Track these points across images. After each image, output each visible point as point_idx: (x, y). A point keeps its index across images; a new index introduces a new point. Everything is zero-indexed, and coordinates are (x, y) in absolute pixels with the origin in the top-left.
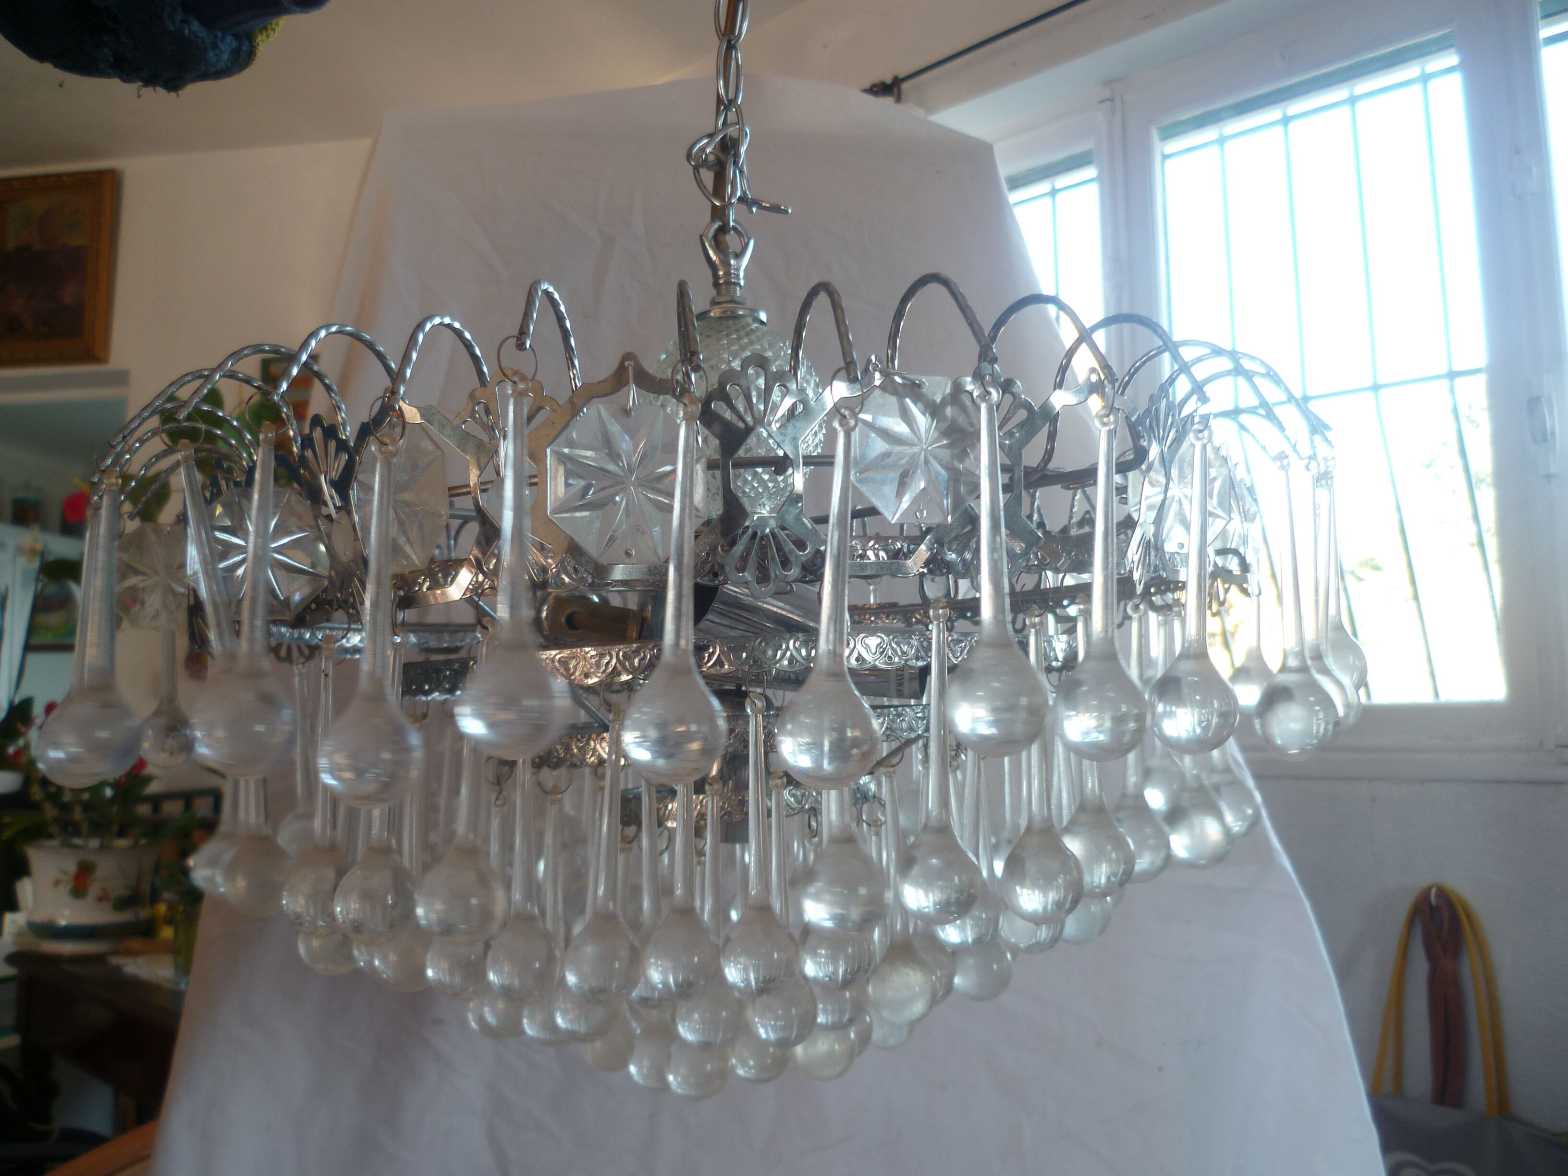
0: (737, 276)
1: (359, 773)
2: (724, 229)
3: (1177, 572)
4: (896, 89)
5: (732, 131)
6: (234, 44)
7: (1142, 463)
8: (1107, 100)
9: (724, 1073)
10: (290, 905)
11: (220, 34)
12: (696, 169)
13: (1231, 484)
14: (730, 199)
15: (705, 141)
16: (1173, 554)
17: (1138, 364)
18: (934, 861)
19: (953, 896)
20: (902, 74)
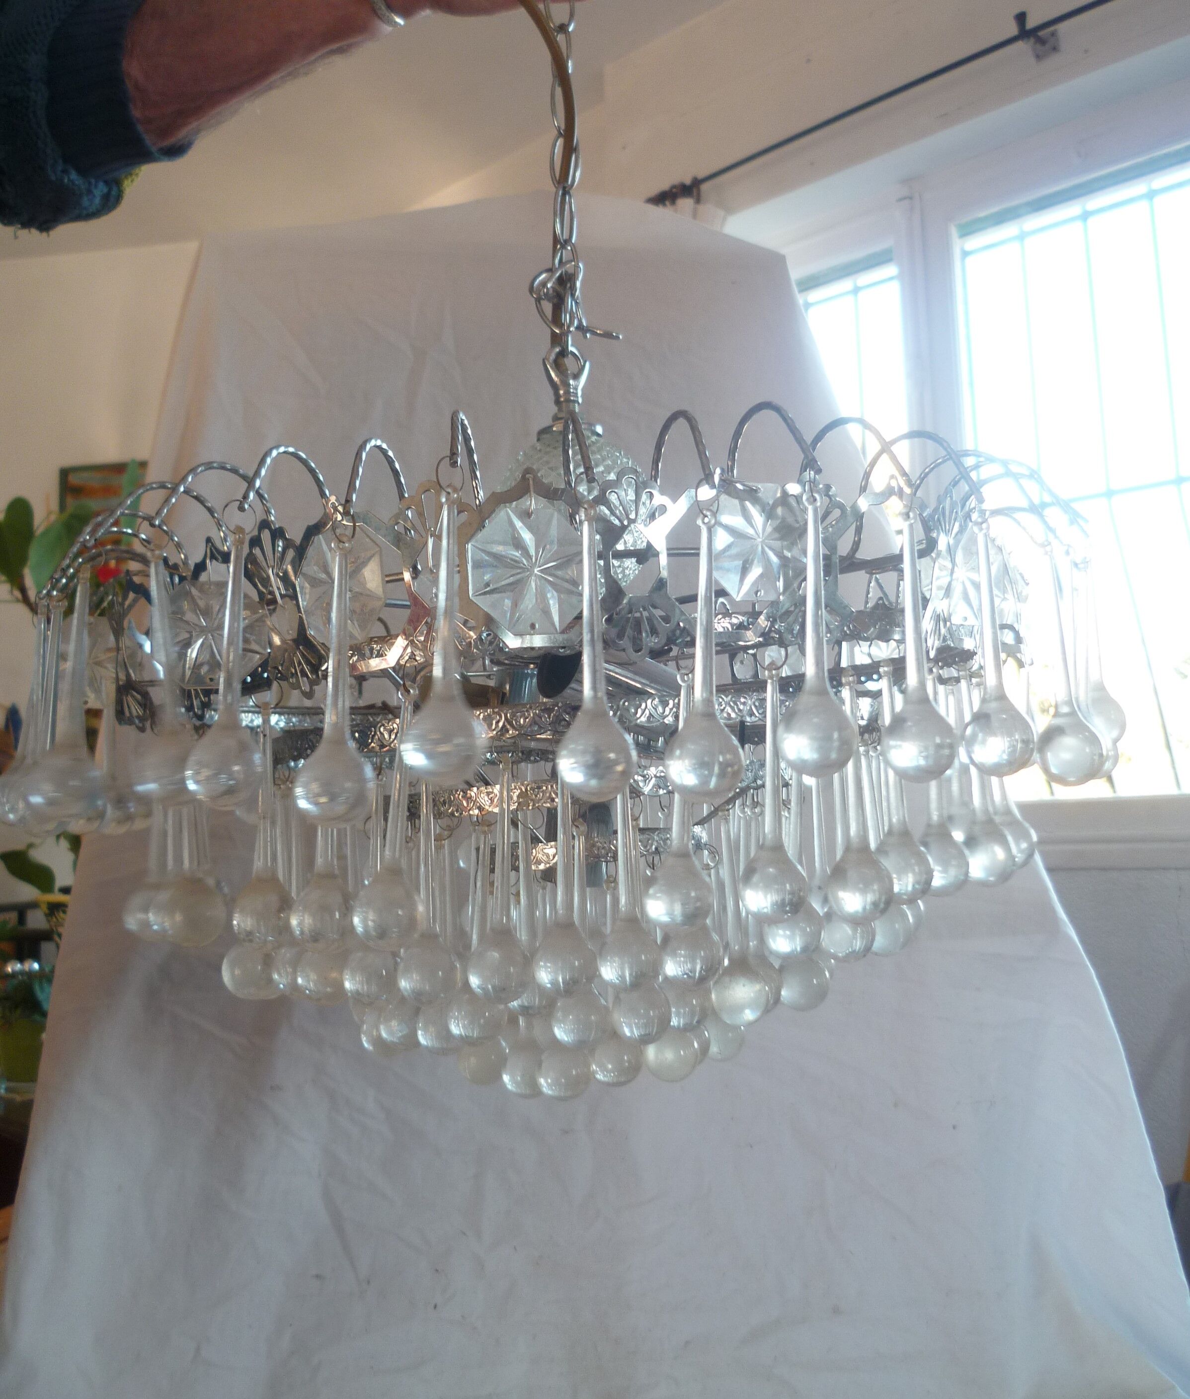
0: (576, 395)
1: (333, 798)
2: (563, 353)
3: (962, 640)
4: (695, 191)
5: (569, 267)
6: (105, 190)
7: (932, 551)
8: (905, 198)
9: (587, 1078)
10: (242, 925)
11: (93, 181)
12: (538, 300)
13: (1005, 569)
14: (569, 327)
15: (543, 276)
16: (958, 626)
17: (927, 470)
18: (771, 870)
19: (787, 898)
20: (701, 175)
